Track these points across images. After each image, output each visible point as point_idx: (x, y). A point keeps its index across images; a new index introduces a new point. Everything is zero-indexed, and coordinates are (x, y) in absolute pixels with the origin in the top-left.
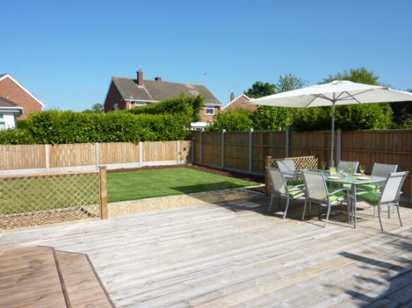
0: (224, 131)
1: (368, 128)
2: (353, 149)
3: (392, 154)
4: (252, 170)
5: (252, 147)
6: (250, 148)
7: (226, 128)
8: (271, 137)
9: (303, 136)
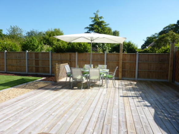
0: (6, 51)
1: (88, 52)
2: (82, 60)
3: (97, 62)
4: (28, 72)
5: (28, 60)
6: (27, 60)
7: (6, 50)
8: (40, 55)
9: (59, 55)
